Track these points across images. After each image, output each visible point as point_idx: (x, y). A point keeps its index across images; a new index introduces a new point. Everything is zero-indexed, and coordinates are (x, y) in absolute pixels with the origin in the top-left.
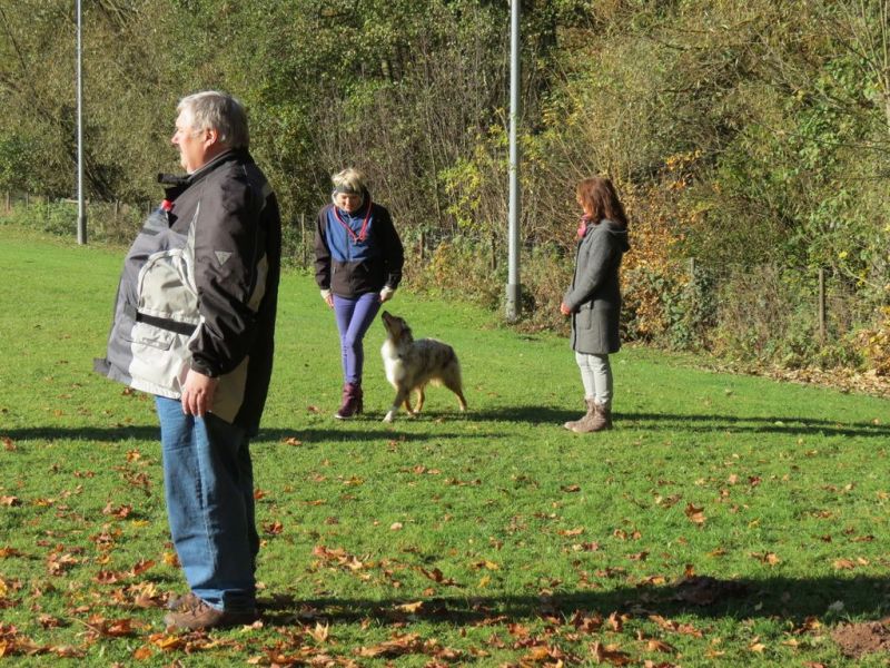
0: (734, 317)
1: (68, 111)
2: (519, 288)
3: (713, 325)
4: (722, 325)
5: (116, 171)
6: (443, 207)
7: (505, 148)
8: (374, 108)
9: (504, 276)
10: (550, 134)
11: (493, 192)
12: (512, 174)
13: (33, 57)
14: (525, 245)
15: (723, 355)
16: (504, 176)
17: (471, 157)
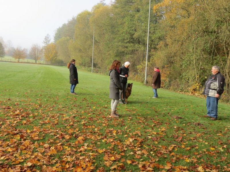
0: (173, 85)
1: (91, 57)
2: (146, 80)
3: (170, 86)
4: (172, 86)
5: (96, 64)
6: (137, 70)
7: (145, 64)
8: (129, 58)
9: (144, 79)
10: (150, 62)
11: (143, 69)
12: (146, 67)
13: (87, 50)
14: (147, 76)
15: (172, 90)
16: (145, 67)
17: (141, 65)
